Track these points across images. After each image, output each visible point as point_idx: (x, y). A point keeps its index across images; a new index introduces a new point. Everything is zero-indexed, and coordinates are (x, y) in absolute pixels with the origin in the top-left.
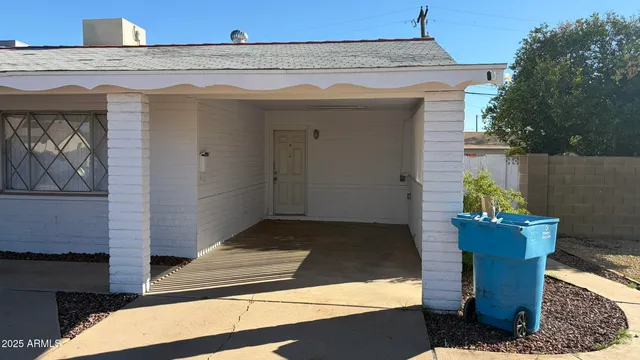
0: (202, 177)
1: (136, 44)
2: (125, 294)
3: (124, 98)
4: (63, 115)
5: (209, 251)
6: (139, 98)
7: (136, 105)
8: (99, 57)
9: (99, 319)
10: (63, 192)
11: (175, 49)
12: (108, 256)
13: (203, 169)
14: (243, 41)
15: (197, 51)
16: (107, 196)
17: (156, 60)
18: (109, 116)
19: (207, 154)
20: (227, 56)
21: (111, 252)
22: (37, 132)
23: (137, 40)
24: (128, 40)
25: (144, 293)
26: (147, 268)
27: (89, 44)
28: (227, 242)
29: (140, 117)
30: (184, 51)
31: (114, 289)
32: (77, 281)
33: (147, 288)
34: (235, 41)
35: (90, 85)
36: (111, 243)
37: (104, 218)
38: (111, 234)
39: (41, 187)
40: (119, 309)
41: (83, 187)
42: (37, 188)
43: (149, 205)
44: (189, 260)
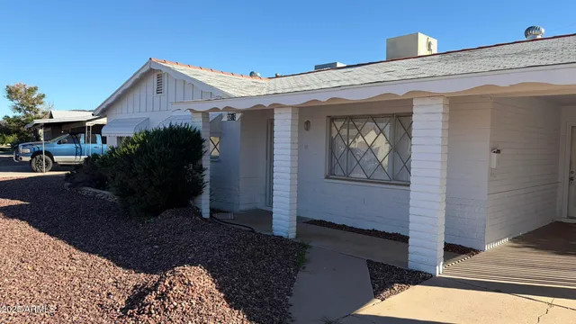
0: (492, 173)
1: (428, 53)
2: (421, 272)
3: (428, 101)
4: (374, 118)
5: (496, 246)
6: (441, 101)
7: (439, 107)
8: (401, 68)
9: (402, 290)
10: (369, 180)
11: (467, 53)
12: (408, 238)
13: (494, 165)
14: (539, 37)
15: (489, 52)
16: (409, 185)
17: (450, 66)
18: (414, 117)
19: (498, 151)
20: (523, 53)
21: (411, 234)
22: (353, 132)
23: (429, 49)
24: (422, 50)
25: (437, 275)
26: (441, 253)
27: (391, 58)
28: (515, 240)
29: (440, 117)
30: (477, 53)
31: (412, 266)
32: (384, 254)
33: (440, 271)
34: (529, 38)
35: (400, 91)
36: (411, 226)
37: (406, 204)
38: (411, 218)
39: (354, 175)
40: (417, 284)
41: (384, 177)
42: (352, 175)
43: (444, 196)
44: (477, 252)
